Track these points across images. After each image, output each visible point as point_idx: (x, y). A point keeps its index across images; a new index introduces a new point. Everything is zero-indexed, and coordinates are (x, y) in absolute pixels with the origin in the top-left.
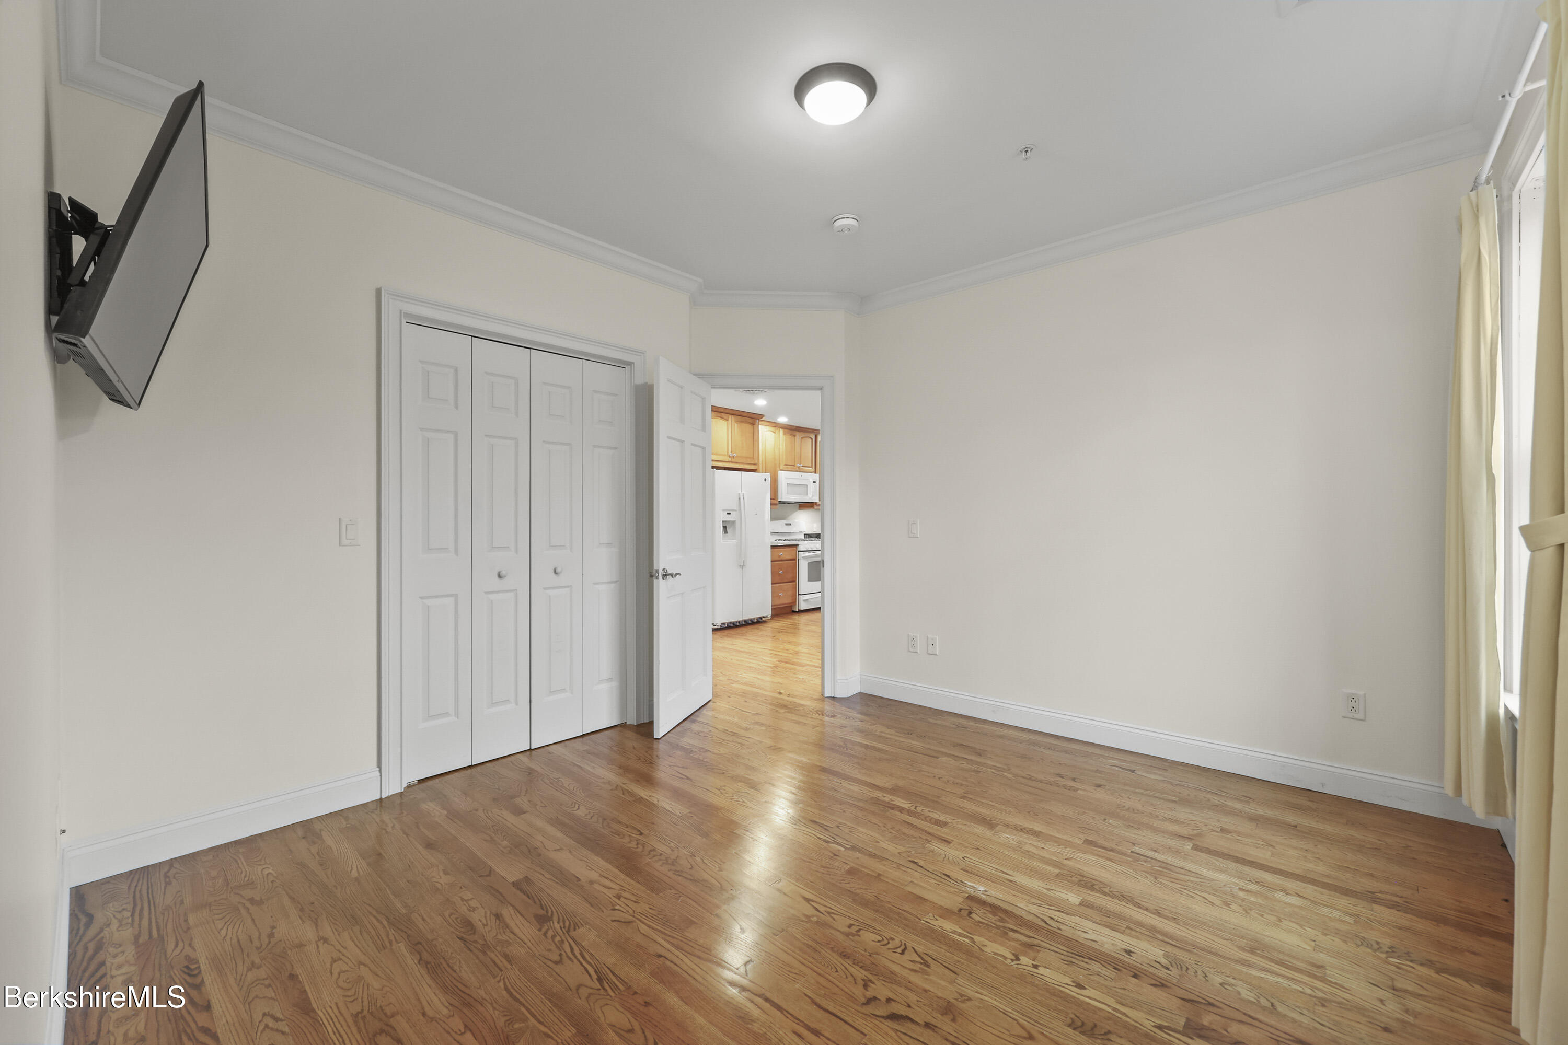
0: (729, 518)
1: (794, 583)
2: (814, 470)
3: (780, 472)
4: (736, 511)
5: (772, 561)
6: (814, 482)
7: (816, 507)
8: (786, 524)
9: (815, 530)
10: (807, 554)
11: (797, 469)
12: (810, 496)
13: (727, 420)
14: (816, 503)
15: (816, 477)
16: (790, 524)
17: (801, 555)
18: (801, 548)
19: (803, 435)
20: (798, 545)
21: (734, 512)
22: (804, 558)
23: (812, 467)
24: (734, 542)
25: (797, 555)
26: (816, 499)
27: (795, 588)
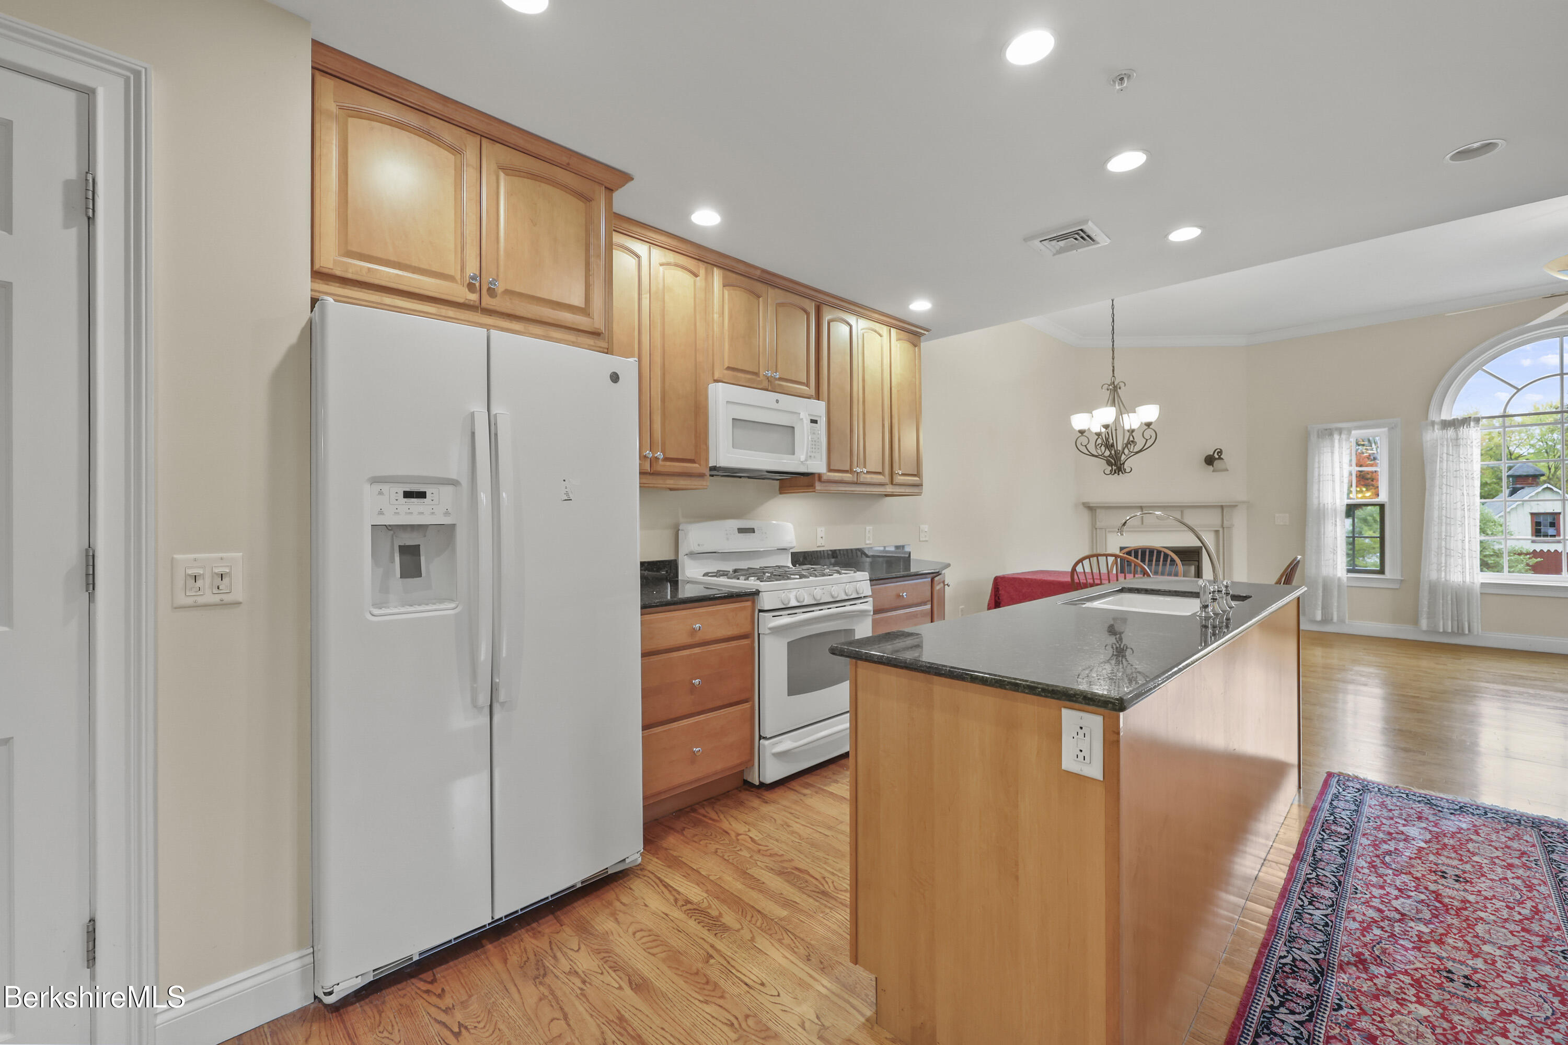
0: (416, 513)
1: (747, 706)
2: (812, 391)
3: (712, 387)
4: (454, 483)
5: (644, 655)
6: (814, 421)
7: (818, 486)
8: (741, 531)
9: (820, 542)
10: (785, 620)
11: (765, 384)
12: (803, 458)
13: (455, 150)
14: (820, 475)
15: (819, 408)
16: (752, 530)
17: (770, 622)
18: (767, 601)
19: (781, 296)
20: (757, 593)
21: (448, 490)
22: (777, 631)
23: (807, 385)
24: (447, 610)
25: (753, 622)
26: (818, 466)
27: (752, 719)
